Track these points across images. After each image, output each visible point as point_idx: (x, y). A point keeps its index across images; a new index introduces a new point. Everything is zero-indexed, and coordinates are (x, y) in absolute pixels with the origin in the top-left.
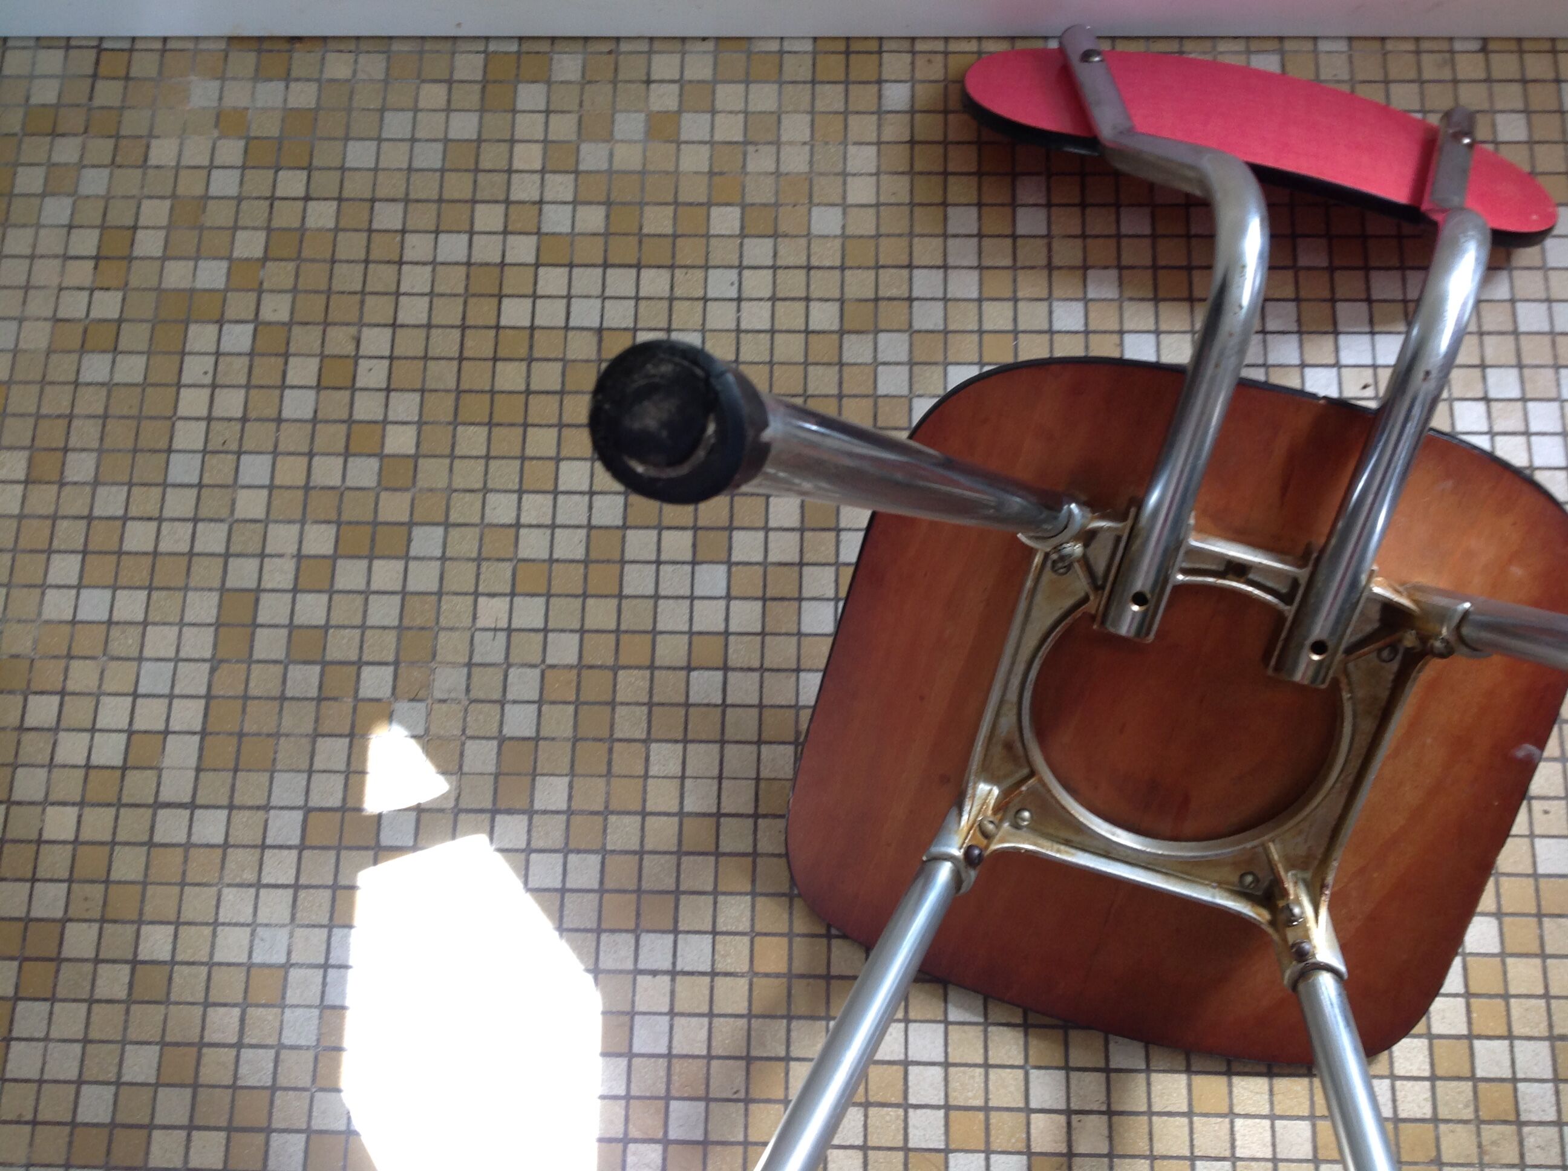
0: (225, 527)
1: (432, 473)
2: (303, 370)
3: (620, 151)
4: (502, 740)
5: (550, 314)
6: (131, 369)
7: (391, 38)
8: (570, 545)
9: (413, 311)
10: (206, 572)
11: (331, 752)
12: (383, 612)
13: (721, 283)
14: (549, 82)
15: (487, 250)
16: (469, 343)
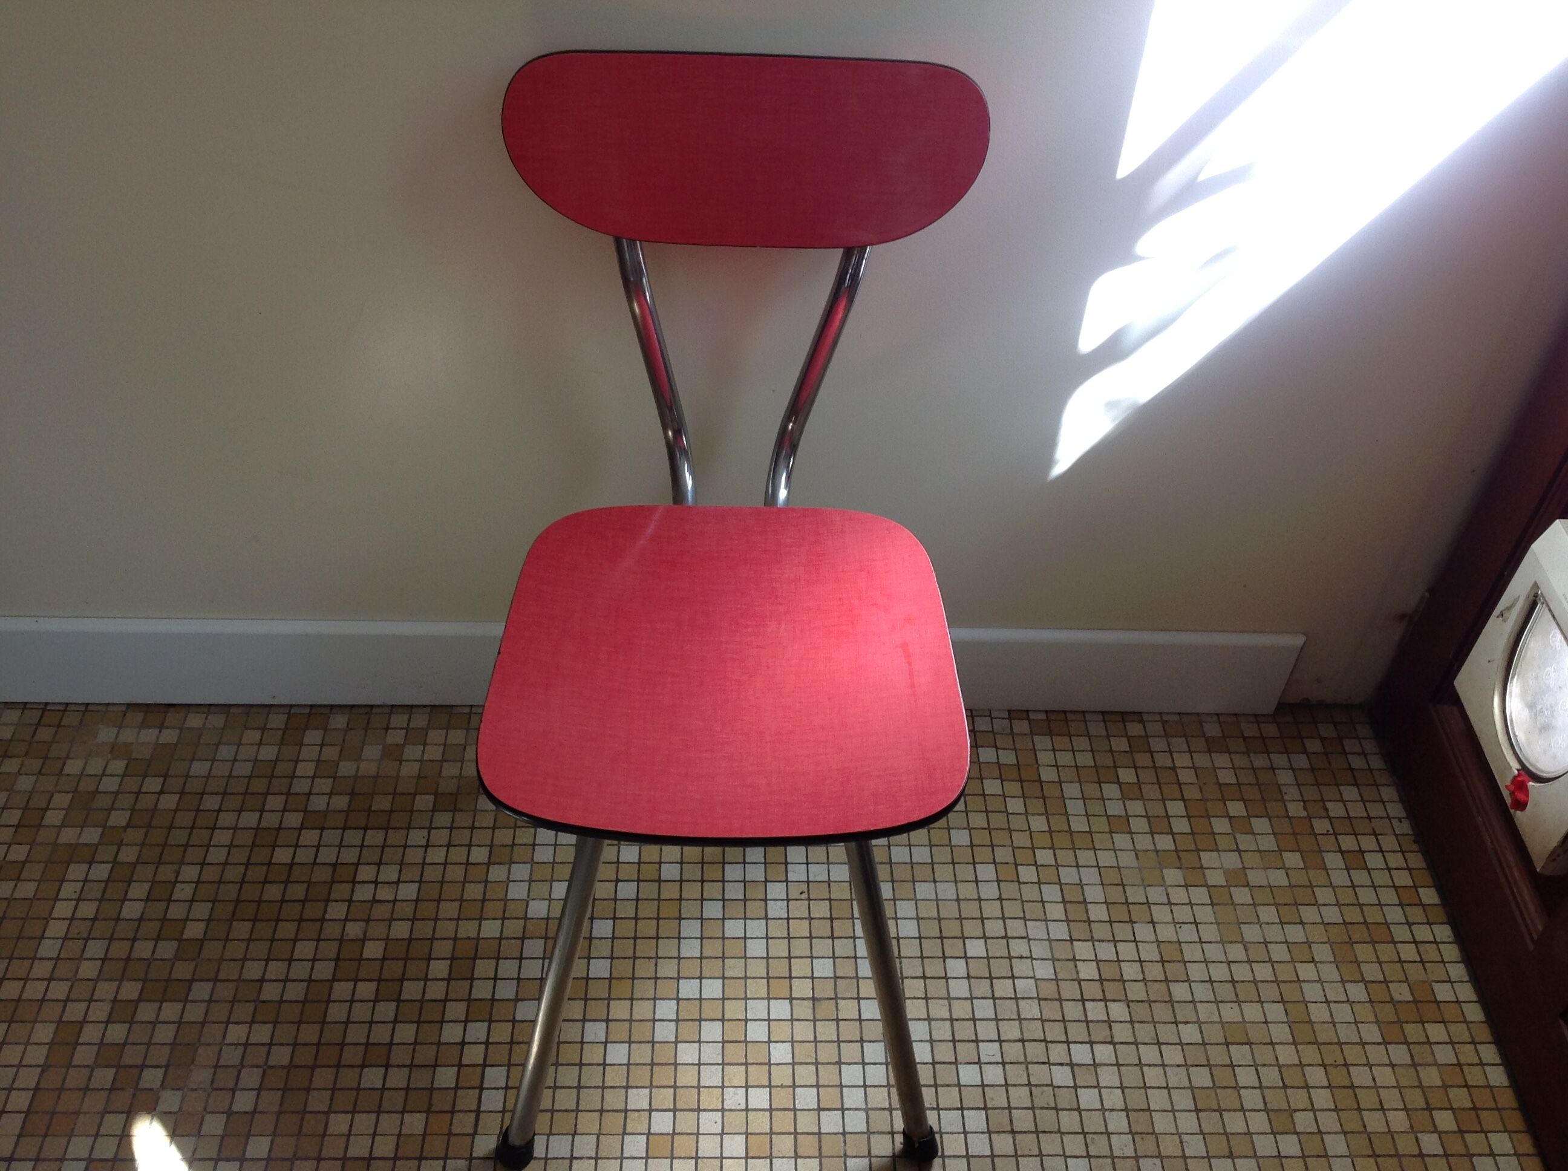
0: (69, 983)
1: (212, 950)
2: (139, 890)
3: (363, 765)
4: (230, 1113)
5: (304, 856)
6: (27, 889)
7: (230, 706)
8: (295, 992)
9: (217, 855)
10: (51, 1011)
11: (113, 1122)
12: (165, 1034)
13: (417, 837)
14: (325, 730)
15: (271, 820)
16: (249, 873)
